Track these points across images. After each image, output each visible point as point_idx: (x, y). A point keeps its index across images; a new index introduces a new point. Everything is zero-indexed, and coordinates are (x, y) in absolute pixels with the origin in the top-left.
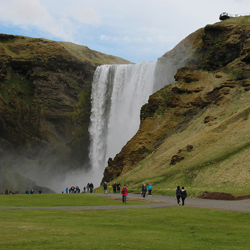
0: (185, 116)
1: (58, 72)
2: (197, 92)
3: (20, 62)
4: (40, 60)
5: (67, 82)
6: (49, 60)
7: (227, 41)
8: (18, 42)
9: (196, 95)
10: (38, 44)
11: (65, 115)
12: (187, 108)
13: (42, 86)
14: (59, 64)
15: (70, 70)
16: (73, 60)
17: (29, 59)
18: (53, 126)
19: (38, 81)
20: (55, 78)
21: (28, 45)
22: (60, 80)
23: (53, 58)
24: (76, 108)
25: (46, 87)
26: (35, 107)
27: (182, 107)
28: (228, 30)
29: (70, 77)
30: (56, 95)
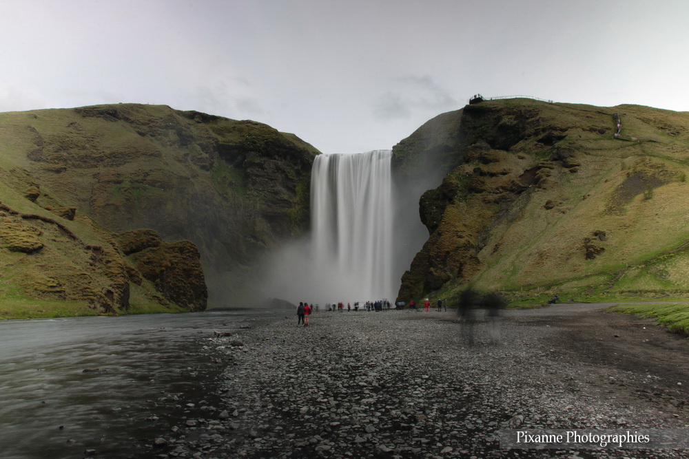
0: (498, 203)
1: (275, 159)
2: (504, 174)
3: (229, 145)
4: (255, 143)
5: (285, 172)
6: (266, 143)
7: (500, 123)
8: (221, 124)
9: (505, 178)
10: (248, 126)
11: (283, 211)
12: (497, 193)
13: (257, 176)
14: (277, 149)
15: (288, 157)
16: (292, 145)
17: (240, 142)
18: (269, 225)
19: (253, 169)
20: (272, 166)
21: (234, 127)
22: (278, 169)
23: (270, 141)
24: (295, 203)
25: (261, 176)
26: (250, 200)
27: (490, 193)
28: (493, 111)
29: (288, 166)
30: (272, 187)
